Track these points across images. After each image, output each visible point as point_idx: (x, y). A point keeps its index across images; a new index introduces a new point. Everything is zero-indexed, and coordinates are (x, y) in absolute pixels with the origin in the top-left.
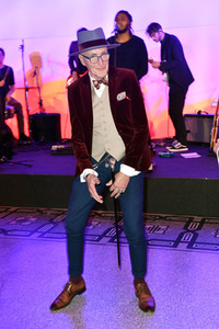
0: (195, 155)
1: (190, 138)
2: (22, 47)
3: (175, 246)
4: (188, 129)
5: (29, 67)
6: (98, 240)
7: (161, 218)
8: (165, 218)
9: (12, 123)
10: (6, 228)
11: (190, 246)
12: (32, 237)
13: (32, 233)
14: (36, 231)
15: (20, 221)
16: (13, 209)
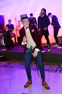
0: (61, 47)
1: (59, 43)
2: (16, 19)
3: (56, 72)
4: (59, 40)
5: (17, 24)
6: (35, 70)
7: (52, 64)
8: (53, 64)
9: (13, 39)
10: (12, 66)
11: (60, 72)
12: (18, 68)
13: (18, 67)
14: (19, 67)
15: (15, 64)
16: (13, 61)
